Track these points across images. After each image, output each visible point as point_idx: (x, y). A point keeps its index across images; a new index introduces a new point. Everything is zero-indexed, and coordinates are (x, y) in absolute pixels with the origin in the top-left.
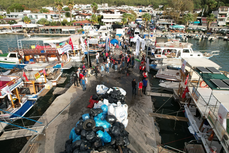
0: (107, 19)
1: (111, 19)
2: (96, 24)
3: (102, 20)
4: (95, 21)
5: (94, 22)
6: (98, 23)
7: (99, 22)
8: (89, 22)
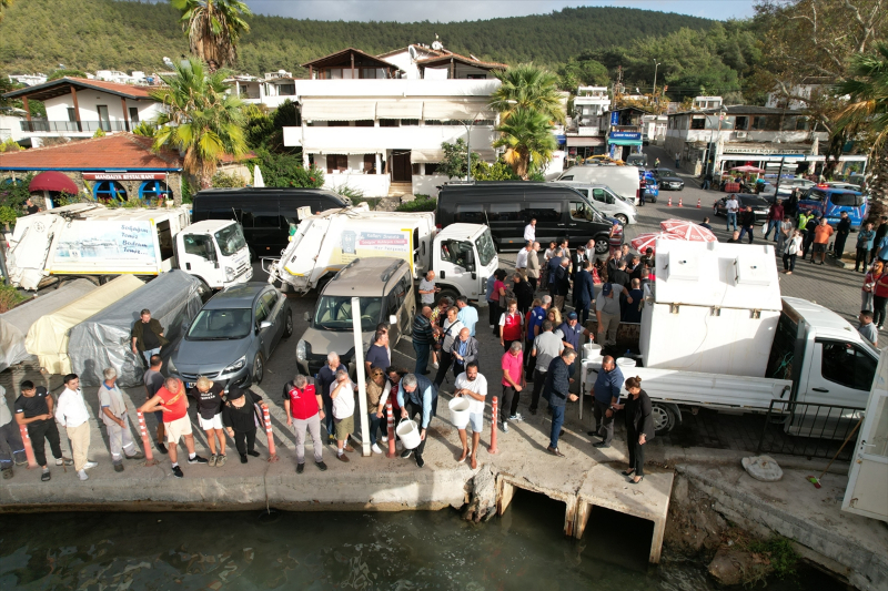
0: (332, 124)
1: (369, 123)
2: (230, 171)
3: (291, 136)
4: (209, 146)
5: (199, 156)
6: (250, 163)
7: (262, 150)
8: (147, 160)
